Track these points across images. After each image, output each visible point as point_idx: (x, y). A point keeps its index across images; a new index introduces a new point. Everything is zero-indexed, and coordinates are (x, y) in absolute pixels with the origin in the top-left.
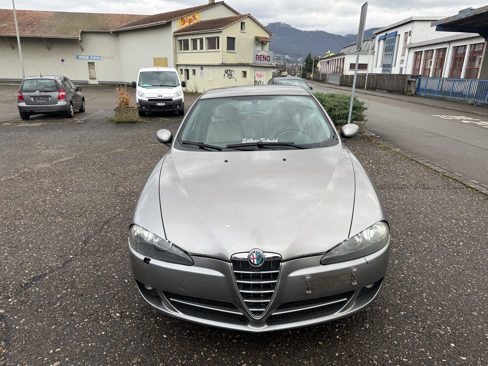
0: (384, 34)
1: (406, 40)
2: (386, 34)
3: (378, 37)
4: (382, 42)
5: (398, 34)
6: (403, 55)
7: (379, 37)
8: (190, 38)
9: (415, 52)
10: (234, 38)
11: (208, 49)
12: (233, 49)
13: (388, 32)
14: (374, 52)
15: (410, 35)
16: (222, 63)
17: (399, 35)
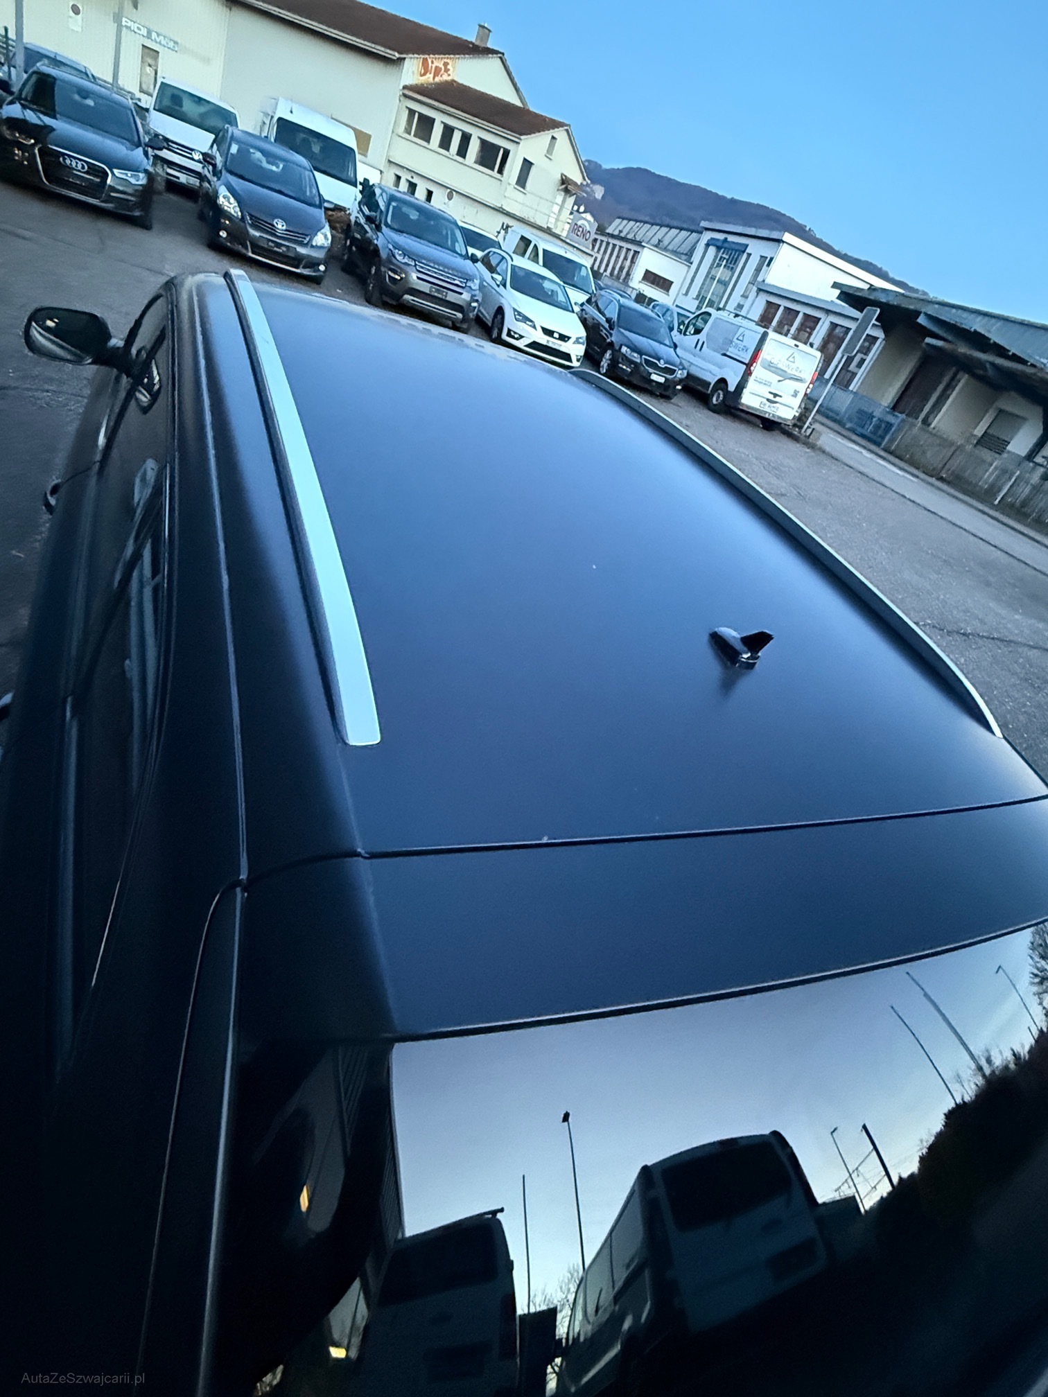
0: (721, 236)
1: (758, 270)
2: (726, 239)
3: (707, 236)
4: (712, 250)
5: (748, 250)
6: (745, 296)
7: (709, 238)
8: (440, 120)
9: (768, 302)
10: (531, 164)
11: (475, 162)
12: (524, 187)
13: (731, 238)
14: (691, 263)
15: (768, 265)
16: (501, 208)
17: (749, 255)
